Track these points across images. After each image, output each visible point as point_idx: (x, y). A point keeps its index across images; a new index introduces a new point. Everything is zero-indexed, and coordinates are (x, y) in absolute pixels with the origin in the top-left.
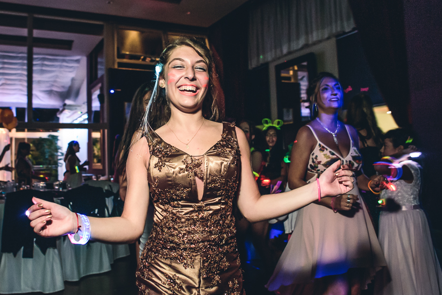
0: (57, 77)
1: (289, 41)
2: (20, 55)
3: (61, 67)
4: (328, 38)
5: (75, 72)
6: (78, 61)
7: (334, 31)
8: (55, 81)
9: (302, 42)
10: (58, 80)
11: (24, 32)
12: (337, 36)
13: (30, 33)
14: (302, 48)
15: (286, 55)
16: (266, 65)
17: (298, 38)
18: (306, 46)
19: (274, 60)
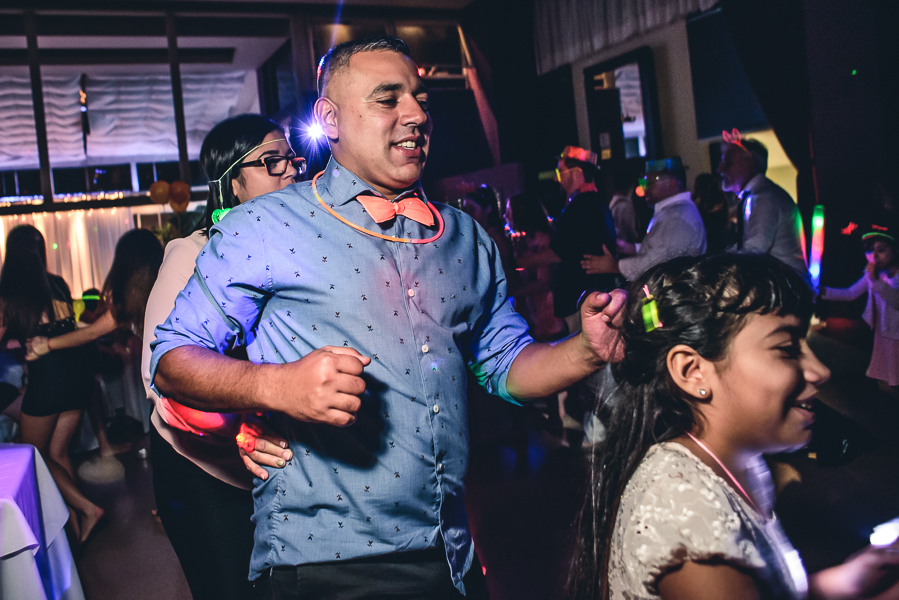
0: (205, 107)
1: (606, 28)
2: (147, 78)
3: (213, 90)
4: (673, 22)
5: (237, 97)
6: (241, 79)
7: (682, 10)
8: (203, 115)
9: (627, 30)
10: (208, 112)
11: (162, 42)
12: (689, 17)
13: (172, 42)
14: (629, 39)
15: (600, 51)
16: (567, 69)
17: (620, 23)
18: (636, 34)
19: (580, 60)
